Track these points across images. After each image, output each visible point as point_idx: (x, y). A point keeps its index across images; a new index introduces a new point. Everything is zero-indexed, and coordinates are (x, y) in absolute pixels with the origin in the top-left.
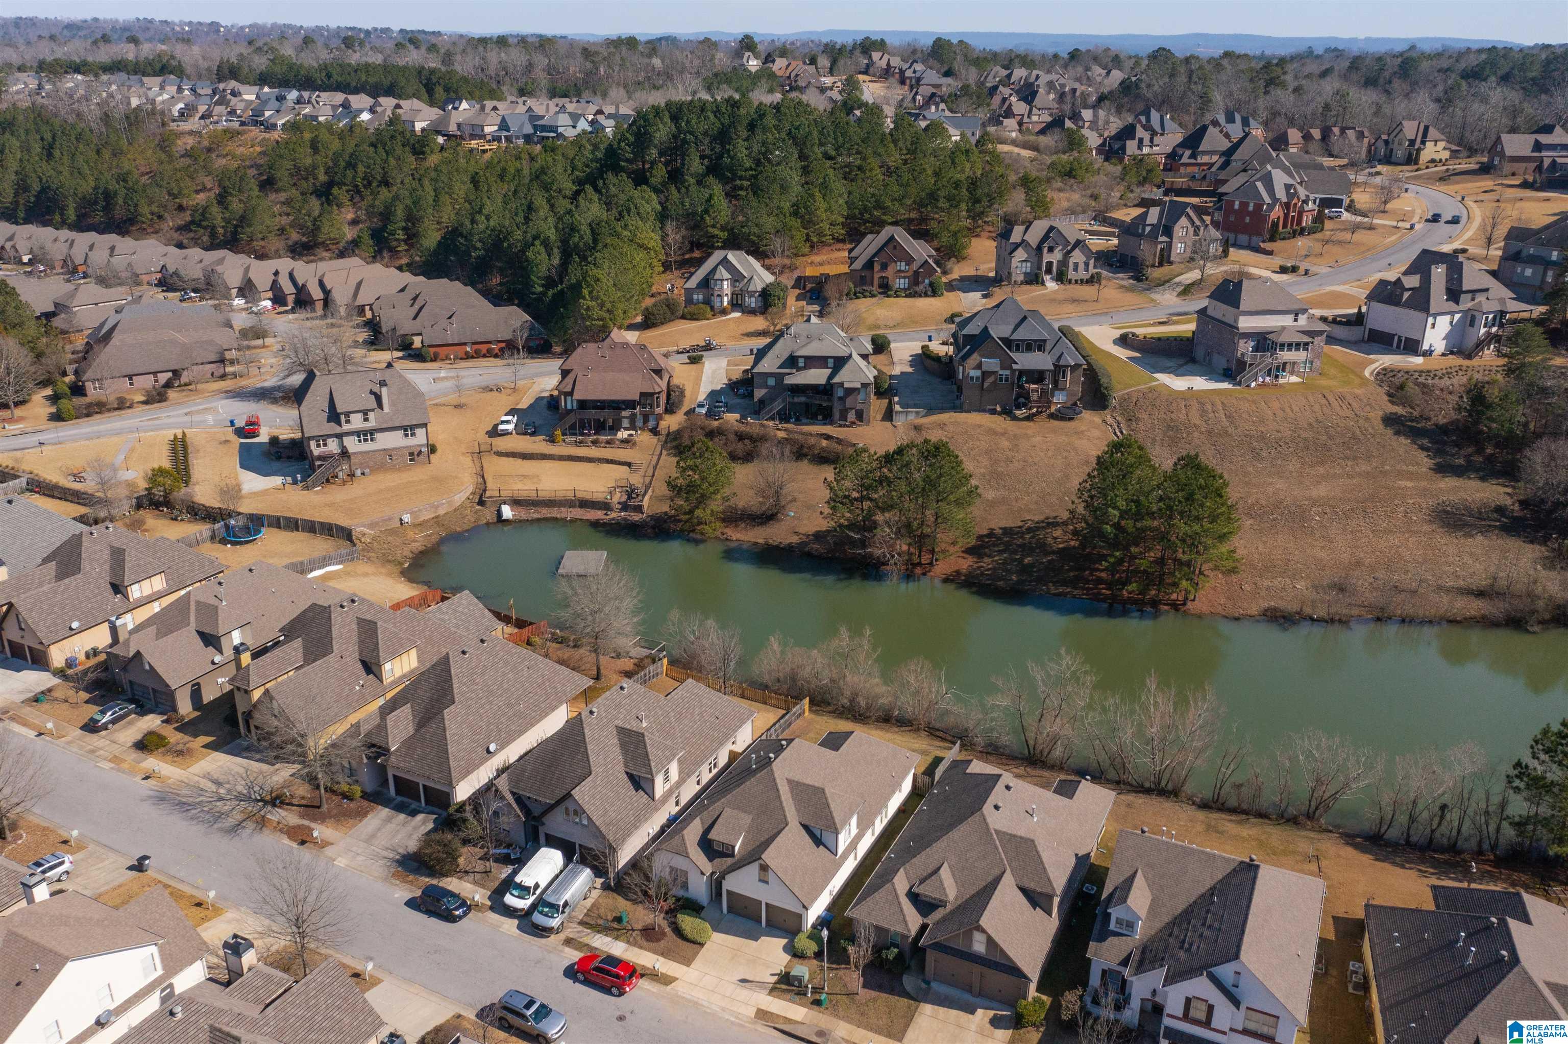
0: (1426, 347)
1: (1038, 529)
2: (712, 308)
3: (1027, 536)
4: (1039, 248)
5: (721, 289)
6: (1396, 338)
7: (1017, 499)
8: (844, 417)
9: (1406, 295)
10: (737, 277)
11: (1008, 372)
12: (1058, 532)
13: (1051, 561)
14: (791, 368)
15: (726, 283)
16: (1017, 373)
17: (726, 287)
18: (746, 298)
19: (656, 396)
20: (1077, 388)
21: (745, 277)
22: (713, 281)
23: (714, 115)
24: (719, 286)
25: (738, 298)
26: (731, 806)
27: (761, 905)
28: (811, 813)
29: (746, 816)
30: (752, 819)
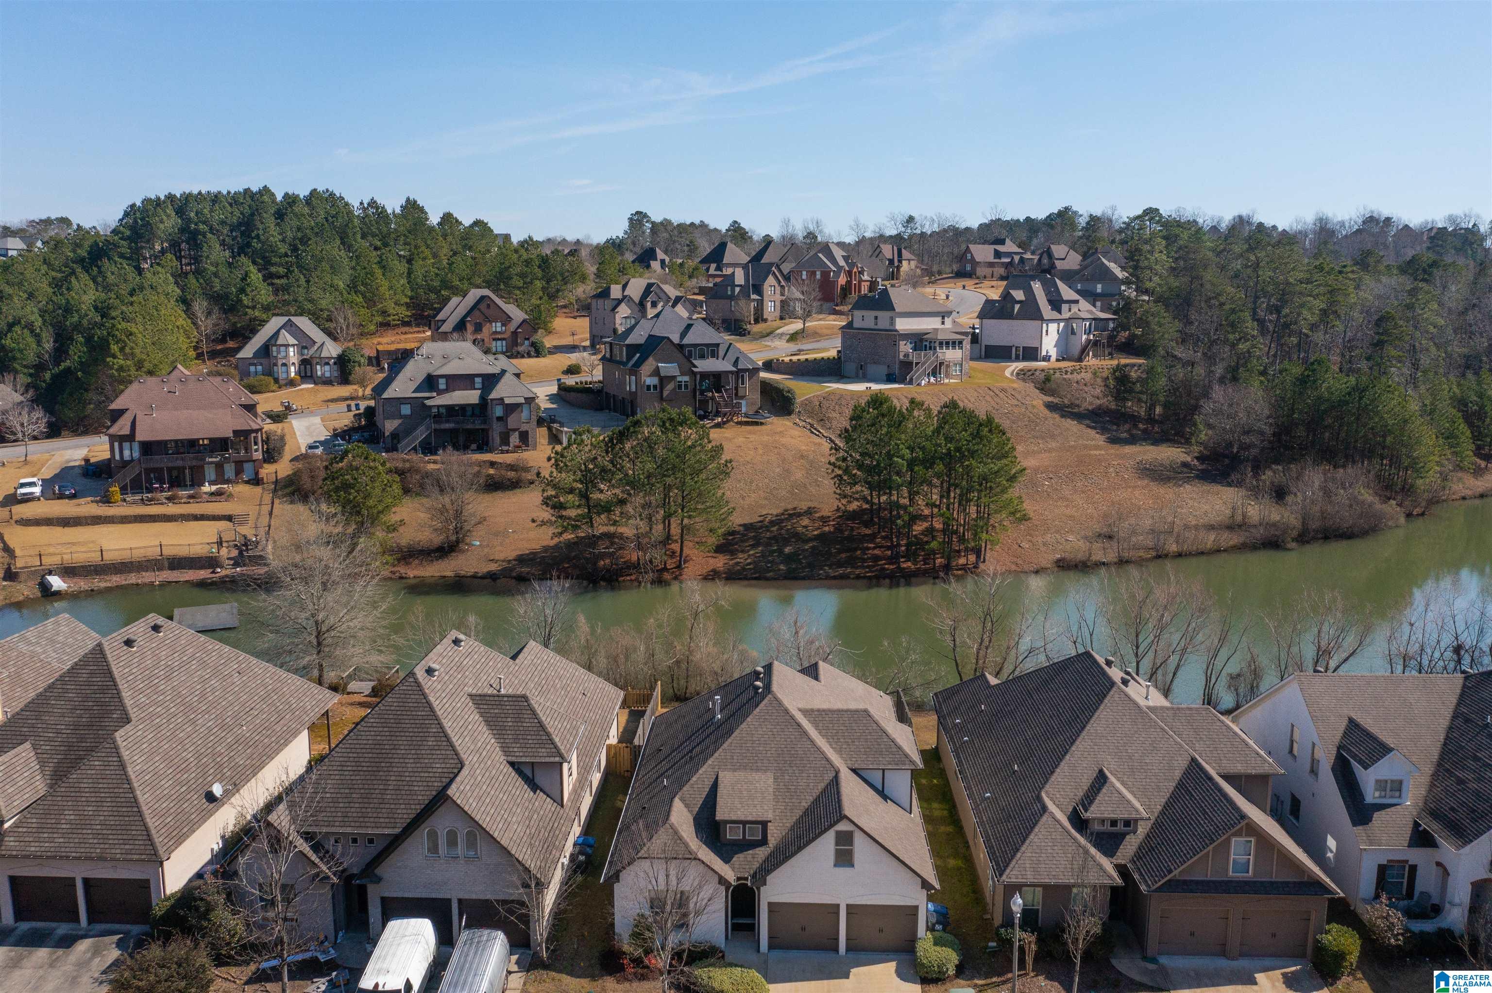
0: (1044, 353)
1: (782, 521)
2: (276, 380)
3: (775, 529)
4: (642, 304)
5: (287, 356)
6: (1014, 349)
7: (743, 498)
8: (505, 440)
10: (305, 342)
11: (687, 378)
12: (805, 521)
13: (813, 548)
14: (431, 391)
15: (291, 349)
16: (698, 377)
17: (292, 354)
18: (318, 367)
19: (253, 435)
20: (757, 397)
21: (314, 342)
22: (274, 349)
23: (231, 205)
24: (283, 354)
25: (308, 367)
26: (729, 767)
27: (839, 914)
28: (862, 751)
29: (762, 776)
30: (774, 778)
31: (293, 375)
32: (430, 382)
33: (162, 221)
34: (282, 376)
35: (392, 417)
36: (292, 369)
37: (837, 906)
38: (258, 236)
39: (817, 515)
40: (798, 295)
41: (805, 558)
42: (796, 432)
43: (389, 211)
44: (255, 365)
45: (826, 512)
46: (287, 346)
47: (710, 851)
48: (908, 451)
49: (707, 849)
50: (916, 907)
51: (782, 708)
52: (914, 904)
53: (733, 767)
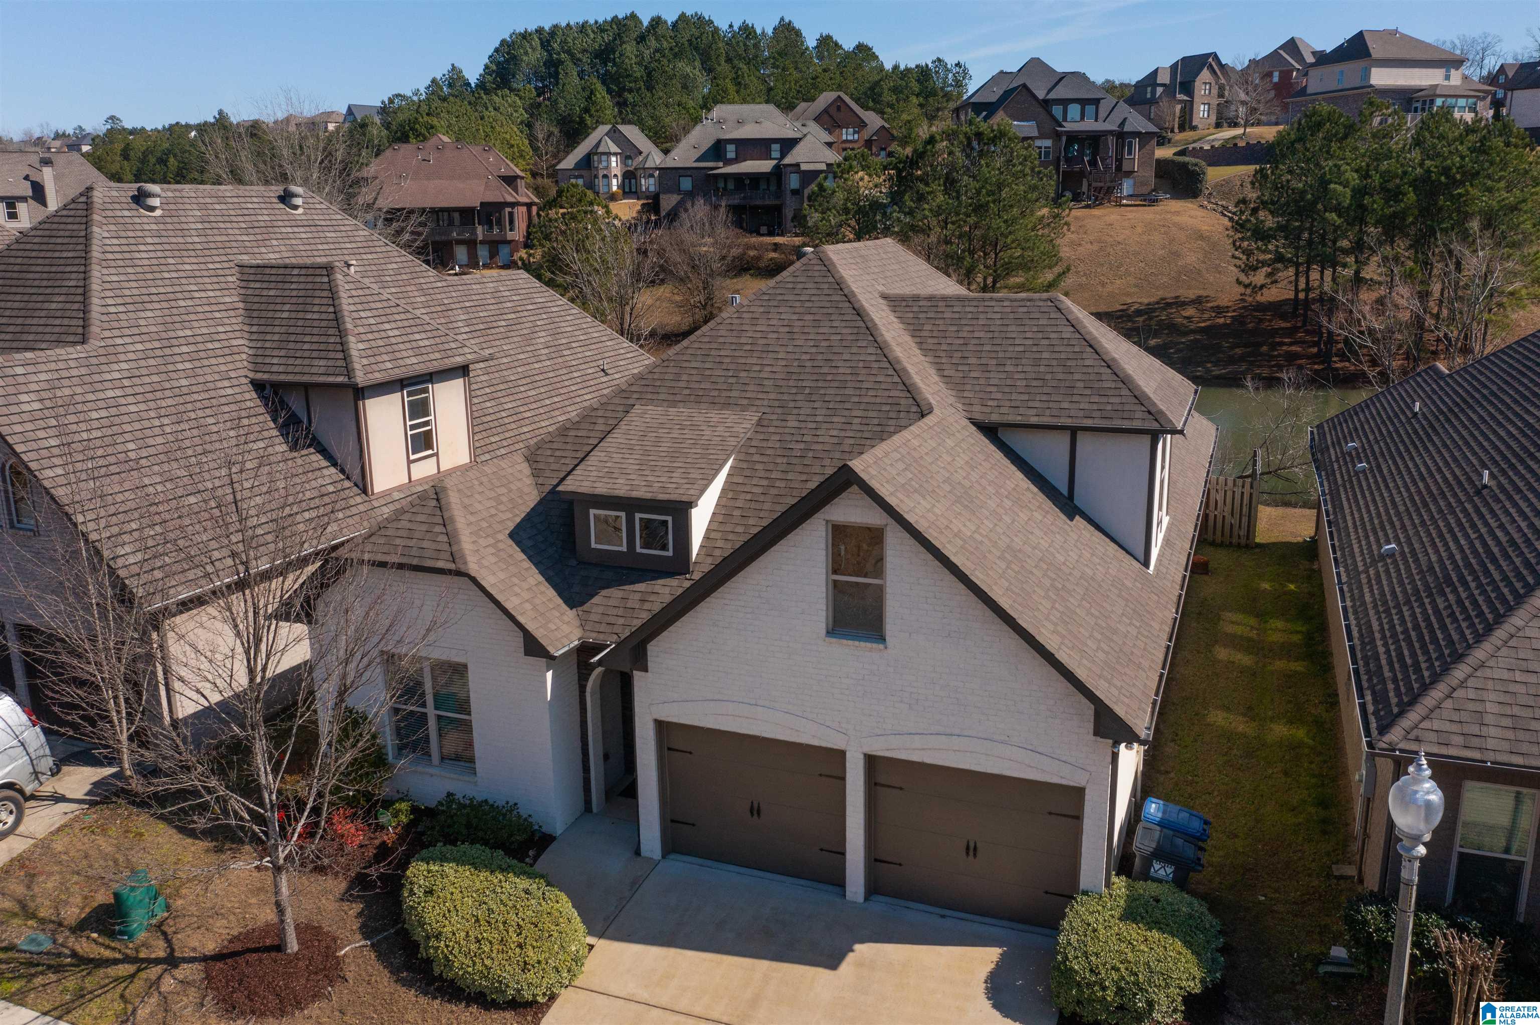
1: (1154, 310)
2: (597, 195)
3: (1141, 319)
5: (608, 167)
7: (1103, 285)
10: (629, 152)
11: (1048, 143)
12: (1190, 311)
13: (1196, 341)
14: (717, 161)
15: (613, 159)
16: (1064, 139)
17: (614, 164)
18: (643, 181)
19: (508, 210)
20: (1149, 174)
21: (641, 153)
22: (596, 158)
23: (594, 33)
24: (604, 164)
25: (633, 181)
26: (662, 397)
27: (843, 779)
28: (1019, 383)
29: (730, 416)
30: (759, 423)
31: (615, 188)
32: (717, 150)
33: (526, 54)
34: (602, 189)
35: (671, 193)
36: (614, 182)
37: (840, 756)
38: (614, 60)
39: (1209, 305)
40: (1243, 96)
41: (1179, 351)
42: (1200, 213)
43: (758, 31)
44: (577, 177)
45: (1224, 300)
46: (609, 154)
47: (534, 570)
48: (1356, 176)
49: (527, 564)
50: (1079, 793)
51: (831, 279)
52: (1072, 784)
53: (671, 398)
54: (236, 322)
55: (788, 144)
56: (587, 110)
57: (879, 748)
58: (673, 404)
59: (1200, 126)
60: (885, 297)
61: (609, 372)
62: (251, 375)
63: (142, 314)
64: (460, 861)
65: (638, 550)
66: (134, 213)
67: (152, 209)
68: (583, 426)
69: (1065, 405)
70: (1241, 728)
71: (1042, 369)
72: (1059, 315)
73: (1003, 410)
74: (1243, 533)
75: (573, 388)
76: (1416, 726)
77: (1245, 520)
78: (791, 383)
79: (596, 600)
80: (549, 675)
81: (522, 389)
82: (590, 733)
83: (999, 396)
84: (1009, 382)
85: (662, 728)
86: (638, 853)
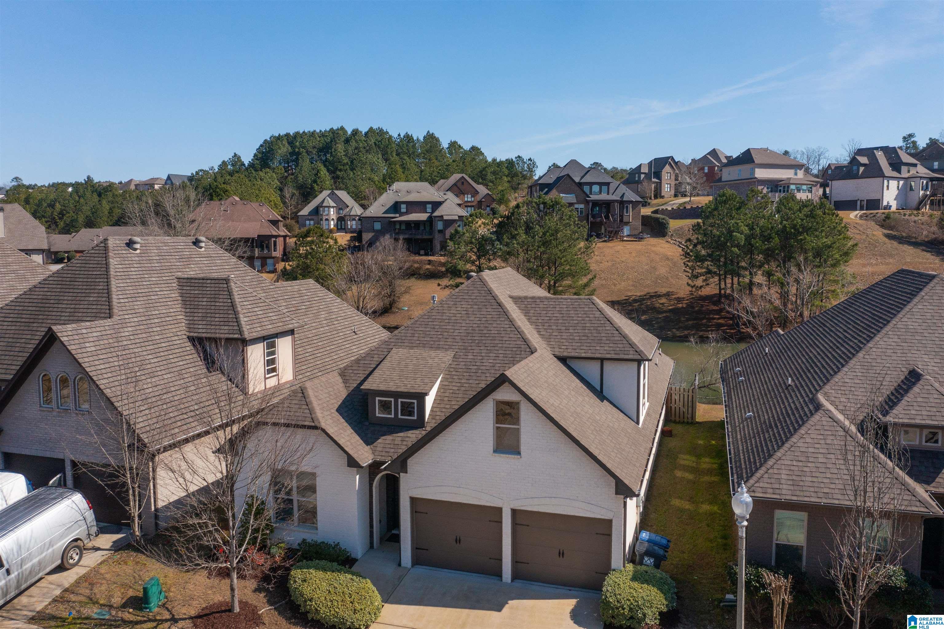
0: (885, 203)
1: (644, 299)
5: (328, 214)
6: (859, 203)
7: (615, 285)
8: (444, 247)
9: (862, 169)
10: (341, 205)
11: (582, 206)
12: (663, 300)
13: (666, 317)
14: (395, 213)
15: (332, 210)
16: (591, 204)
17: (332, 213)
18: (349, 223)
19: (273, 239)
20: (638, 224)
21: (348, 207)
22: (321, 209)
23: (320, 137)
24: (326, 213)
25: (343, 222)
26: (406, 344)
27: (501, 522)
28: (576, 338)
29: (441, 354)
30: (454, 357)
31: (332, 226)
32: (396, 207)
33: (280, 148)
34: (325, 227)
35: (368, 231)
36: (332, 223)
37: (499, 510)
38: (331, 153)
39: (674, 297)
40: (688, 180)
41: (657, 323)
42: (668, 245)
43: (415, 138)
44: (310, 220)
45: (681, 294)
46: (329, 207)
47: (349, 427)
48: (747, 228)
49: (346, 424)
50: (610, 522)
51: (486, 289)
52: (606, 518)
53: (411, 345)
54: (178, 306)
55: (437, 205)
56: (315, 181)
57: (518, 505)
58: (412, 348)
59: (666, 196)
60: (511, 297)
61: (357, 333)
62: (188, 334)
63: (135, 303)
64: (317, 568)
65: (400, 416)
66: (128, 252)
67: (136, 249)
68: (367, 358)
69: (598, 348)
70: (687, 507)
71: (587, 331)
72: (593, 306)
73: (569, 351)
74: (690, 416)
75: (340, 341)
76: (753, 486)
77: (690, 409)
78: (469, 338)
79: (379, 441)
80: (358, 477)
81: (315, 341)
82: (374, 508)
83: (567, 344)
84: (571, 337)
85: (413, 500)
86: (400, 565)
